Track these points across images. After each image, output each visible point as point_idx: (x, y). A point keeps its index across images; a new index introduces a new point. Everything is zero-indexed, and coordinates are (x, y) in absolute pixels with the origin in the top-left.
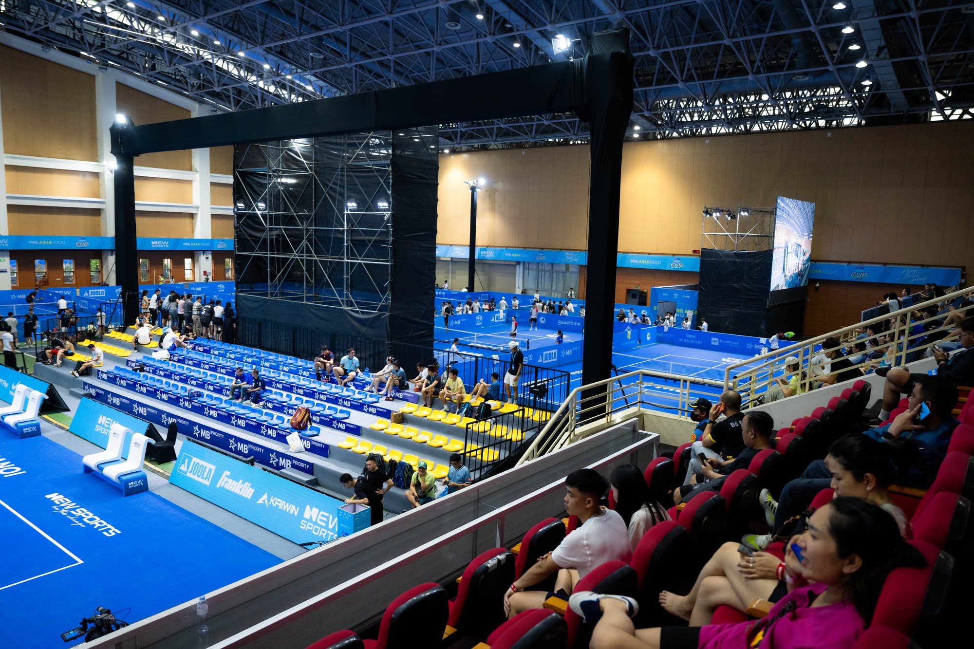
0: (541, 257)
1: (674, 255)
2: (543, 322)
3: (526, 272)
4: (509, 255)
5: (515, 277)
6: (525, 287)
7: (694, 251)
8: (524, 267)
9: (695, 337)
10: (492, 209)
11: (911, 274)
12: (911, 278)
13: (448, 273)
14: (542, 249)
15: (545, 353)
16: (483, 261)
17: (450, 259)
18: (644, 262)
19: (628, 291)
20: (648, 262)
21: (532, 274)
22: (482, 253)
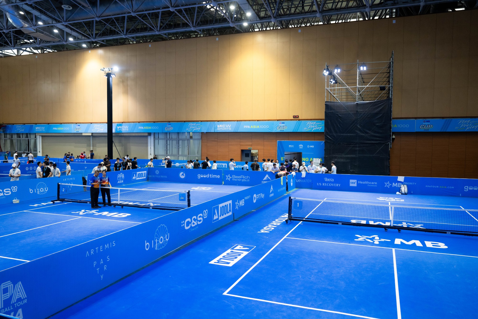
0: (170, 128)
1: (278, 120)
2: (183, 177)
3: (156, 141)
4: (141, 128)
5: (147, 146)
6: (156, 154)
7: (294, 117)
8: (154, 138)
9: (333, 180)
10: (126, 92)
11: (466, 123)
12: (466, 127)
13: (90, 146)
14: (169, 122)
15: (221, 205)
16: (120, 135)
17: (90, 134)
18: (254, 127)
19: (242, 151)
20: (258, 127)
21: (162, 143)
22: (118, 128)
